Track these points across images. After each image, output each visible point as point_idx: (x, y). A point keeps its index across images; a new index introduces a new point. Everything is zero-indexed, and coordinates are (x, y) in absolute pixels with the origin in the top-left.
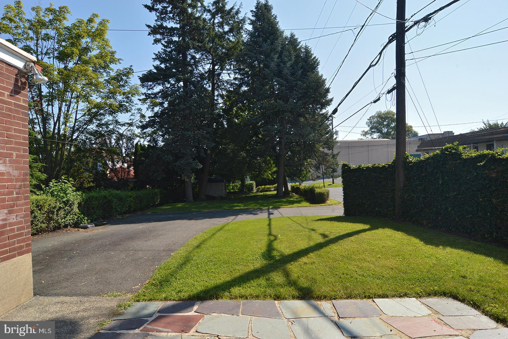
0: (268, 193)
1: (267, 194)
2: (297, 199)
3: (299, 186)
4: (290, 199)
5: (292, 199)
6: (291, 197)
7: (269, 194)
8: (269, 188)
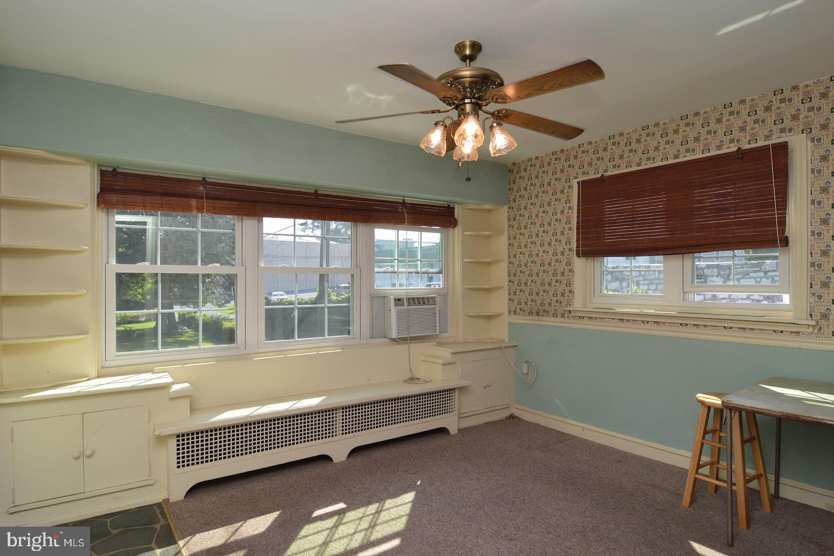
0: (135, 326)
1: (134, 329)
2: (191, 337)
3: (193, 315)
4: (181, 337)
5: (183, 339)
6: (181, 334)
7: (136, 328)
8: (138, 317)
